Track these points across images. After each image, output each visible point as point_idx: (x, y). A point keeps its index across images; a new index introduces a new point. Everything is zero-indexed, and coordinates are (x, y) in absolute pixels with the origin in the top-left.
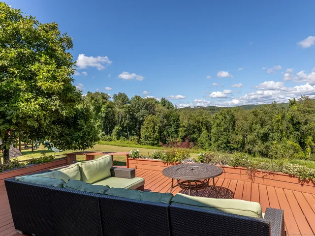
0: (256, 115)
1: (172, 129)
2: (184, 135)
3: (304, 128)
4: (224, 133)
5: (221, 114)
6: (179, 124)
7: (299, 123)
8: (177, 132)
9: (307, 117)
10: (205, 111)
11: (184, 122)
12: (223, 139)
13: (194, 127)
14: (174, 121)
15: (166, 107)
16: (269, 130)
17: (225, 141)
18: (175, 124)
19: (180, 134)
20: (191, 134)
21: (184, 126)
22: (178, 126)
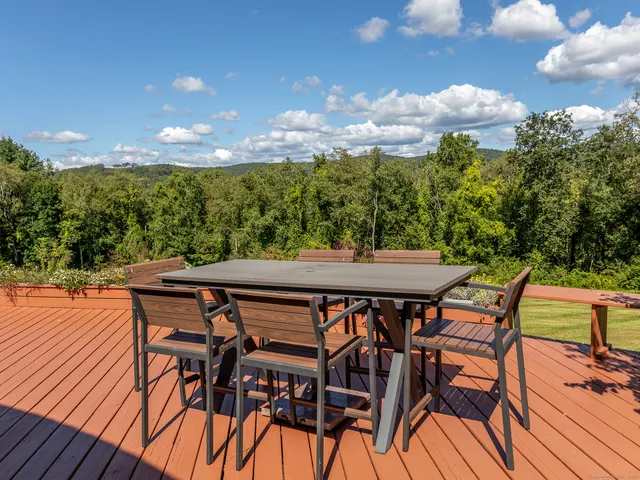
0: (250, 188)
1: (40, 225)
2: (76, 237)
3: (336, 213)
4: (181, 230)
5: (172, 185)
6: (60, 212)
7: (329, 204)
8: (55, 233)
9: (343, 192)
10: (132, 177)
11: (76, 204)
12: (178, 242)
13: (106, 218)
14: (44, 203)
15: (16, 165)
16: (276, 219)
17: (184, 248)
18: (49, 210)
19: (65, 237)
20: (98, 236)
21: (74, 217)
22: (58, 216)
